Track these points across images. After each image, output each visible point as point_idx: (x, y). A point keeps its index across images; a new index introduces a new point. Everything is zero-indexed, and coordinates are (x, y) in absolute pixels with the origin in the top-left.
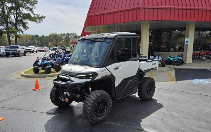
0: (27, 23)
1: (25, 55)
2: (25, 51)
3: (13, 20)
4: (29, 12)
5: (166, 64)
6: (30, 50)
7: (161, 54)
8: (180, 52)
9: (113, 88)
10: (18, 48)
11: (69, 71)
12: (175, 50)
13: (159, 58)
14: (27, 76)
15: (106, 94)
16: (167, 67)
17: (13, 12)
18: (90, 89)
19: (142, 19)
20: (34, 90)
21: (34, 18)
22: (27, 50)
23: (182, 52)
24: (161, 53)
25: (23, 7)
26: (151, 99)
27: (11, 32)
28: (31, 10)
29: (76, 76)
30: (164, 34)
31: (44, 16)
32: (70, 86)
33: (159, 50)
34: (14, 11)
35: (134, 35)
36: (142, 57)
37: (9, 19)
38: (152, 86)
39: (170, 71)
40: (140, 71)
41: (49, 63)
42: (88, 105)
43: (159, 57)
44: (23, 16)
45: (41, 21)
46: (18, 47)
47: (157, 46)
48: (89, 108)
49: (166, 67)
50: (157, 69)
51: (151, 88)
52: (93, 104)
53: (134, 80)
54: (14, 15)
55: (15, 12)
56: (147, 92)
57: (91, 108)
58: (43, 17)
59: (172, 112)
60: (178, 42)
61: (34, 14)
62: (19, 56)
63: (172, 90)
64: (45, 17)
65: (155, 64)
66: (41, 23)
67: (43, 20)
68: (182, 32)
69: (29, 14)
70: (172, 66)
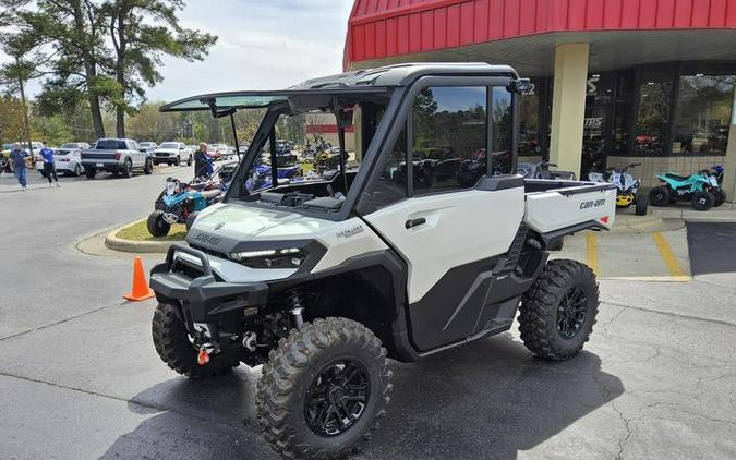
0: (158, 61)
1: (147, 171)
2: (149, 158)
3: (110, 51)
4: (164, 23)
5: (654, 205)
6: (168, 154)
7: (632, 166)
8: (712, 158)
9: (401, 310)
10: (123, 146)
11: (213, 231)
12: (688, 150)
13: (623, 182)
14: (123, 245)
15: (363, 338)
16: (656, 215)
17: (110, 23)
18: (297, 312)
19: (559, 26)
20: (129, 300)
21: (178, 42)
22: (157, 154)
23: (719, 158)
24: (632, 160)
25: (143, 7)
26: (577, 354)
27: (105, 93)
28: (169, 14)
29: (234, 256)
30: (648, 91)
31: (212, 35)
32: (204, 298)
33: (625, 151)
34: (113, 22)
35: (505, 74)
36: (553, 176)
37: (95, 48)
38: (582, 298)
39: (667, 234)
40: (527, 233)
41: (201, 198)
42: (275, 388)
43: (622, 177)
44: (143, 37)
45: (203, 55)
46: (124, 143)
47: (619, 136)
48: (282, 401)
49: (652, 217)
50: (608, 225)
51: (577, 307)
52: (298, 380)
53: (502, 273)
54: (113, 33)
55: (116, 26)
56: (561, 324)
57: (286, 398)
58: (210, 40)
59: (668, 422)
60: (704, 123)
61: (179, 30)
62: (128, 177)
63: (673, 315)
64: (216, 38)
65: (600, 202)
66: (202, 60)
67: (211, 48)
68: (721, 85)
69: (163, 30)
70: (675, 213)
